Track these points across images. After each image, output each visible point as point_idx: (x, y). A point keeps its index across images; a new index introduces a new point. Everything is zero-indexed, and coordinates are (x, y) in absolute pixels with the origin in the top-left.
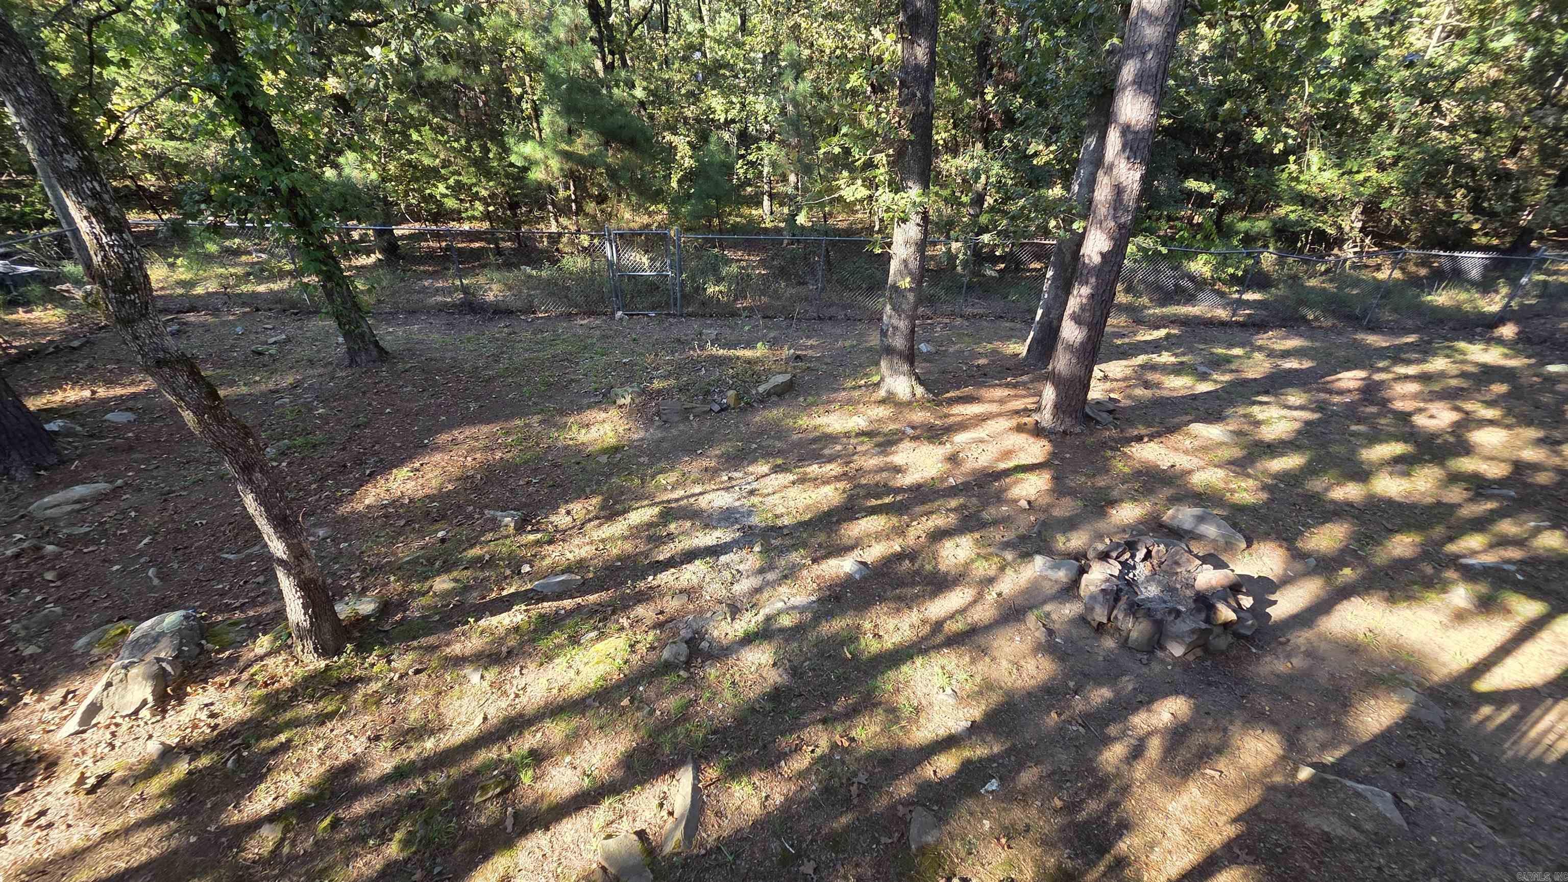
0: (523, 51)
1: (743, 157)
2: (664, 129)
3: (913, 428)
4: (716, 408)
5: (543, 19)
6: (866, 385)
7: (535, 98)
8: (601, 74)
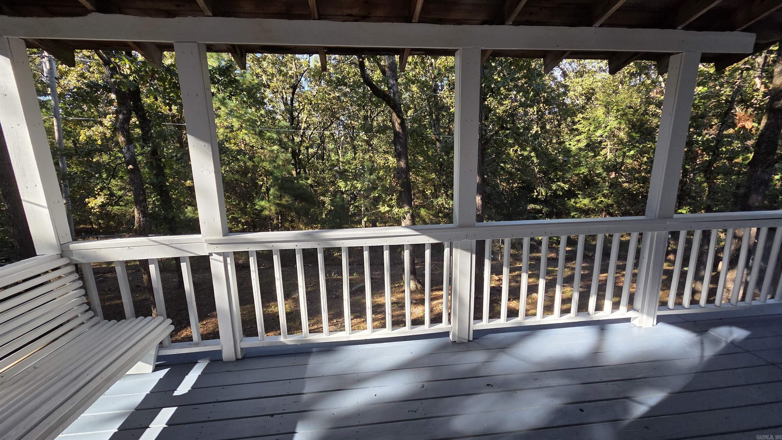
0: (265, 169)
1: (353, 204)
2: (320, 195)
3: (416, 300)
4: (334, 296)
5: (274, 158)
6: (398, 286)
7: (268, 185)
8: (295, 176)
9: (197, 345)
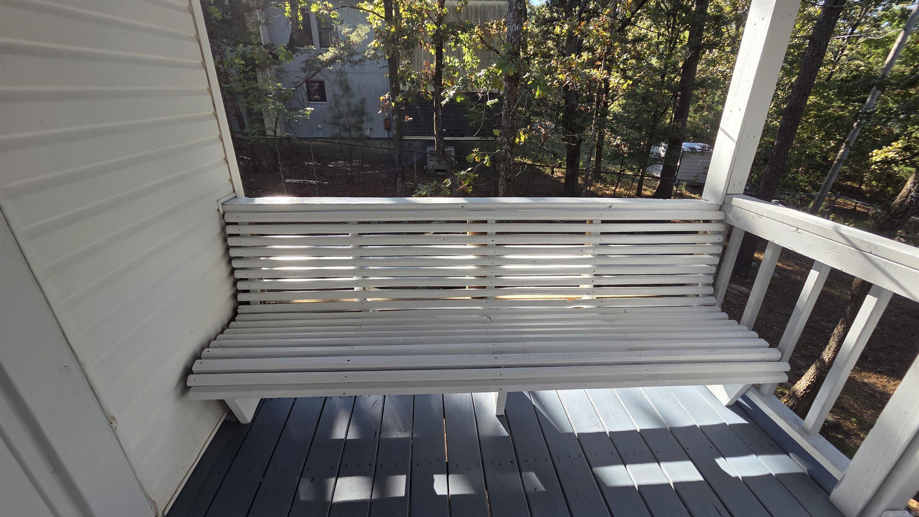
9: (804, 432)
